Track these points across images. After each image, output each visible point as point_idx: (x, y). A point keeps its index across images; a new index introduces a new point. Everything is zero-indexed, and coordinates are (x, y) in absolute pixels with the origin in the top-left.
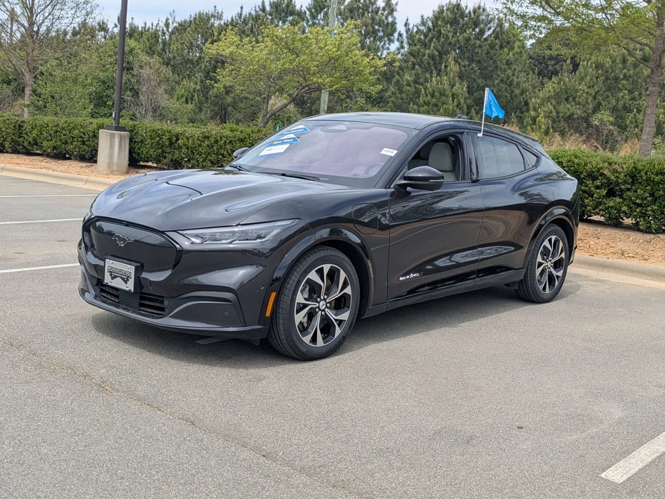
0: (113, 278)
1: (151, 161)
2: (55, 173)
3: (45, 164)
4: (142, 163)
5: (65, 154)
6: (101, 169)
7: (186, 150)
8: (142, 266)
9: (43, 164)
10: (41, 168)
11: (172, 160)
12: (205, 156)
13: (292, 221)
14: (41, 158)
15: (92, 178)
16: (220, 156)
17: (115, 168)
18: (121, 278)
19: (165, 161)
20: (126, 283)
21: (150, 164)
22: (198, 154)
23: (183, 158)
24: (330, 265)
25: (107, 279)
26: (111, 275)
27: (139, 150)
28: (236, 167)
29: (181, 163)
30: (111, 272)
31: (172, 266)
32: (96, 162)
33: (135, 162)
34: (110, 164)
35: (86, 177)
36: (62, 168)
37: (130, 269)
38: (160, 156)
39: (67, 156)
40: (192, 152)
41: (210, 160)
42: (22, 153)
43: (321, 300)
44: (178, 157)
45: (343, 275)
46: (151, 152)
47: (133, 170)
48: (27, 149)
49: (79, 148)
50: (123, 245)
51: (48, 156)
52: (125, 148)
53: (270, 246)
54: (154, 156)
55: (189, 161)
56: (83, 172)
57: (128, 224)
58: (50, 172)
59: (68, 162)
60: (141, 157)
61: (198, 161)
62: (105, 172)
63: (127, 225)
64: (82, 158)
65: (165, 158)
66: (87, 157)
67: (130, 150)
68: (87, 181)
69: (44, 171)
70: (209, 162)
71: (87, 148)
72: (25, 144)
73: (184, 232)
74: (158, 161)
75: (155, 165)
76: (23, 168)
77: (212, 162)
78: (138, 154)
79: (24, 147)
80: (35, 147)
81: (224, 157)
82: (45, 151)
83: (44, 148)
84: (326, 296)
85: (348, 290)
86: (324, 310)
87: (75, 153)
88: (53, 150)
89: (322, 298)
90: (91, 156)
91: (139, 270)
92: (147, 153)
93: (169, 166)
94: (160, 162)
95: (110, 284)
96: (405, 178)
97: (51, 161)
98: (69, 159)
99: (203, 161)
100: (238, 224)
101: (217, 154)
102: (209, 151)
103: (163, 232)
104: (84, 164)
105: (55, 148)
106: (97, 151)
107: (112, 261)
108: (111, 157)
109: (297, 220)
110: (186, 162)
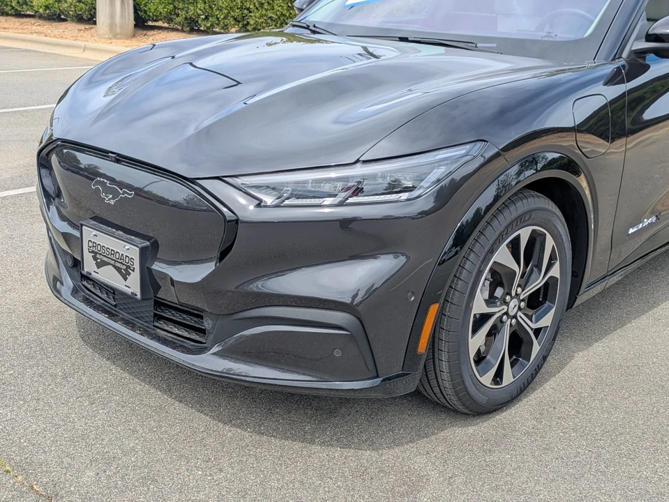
0: (99, 265)
1: (161, 20)
2: (48, 39)
3: (39, 28)
4: (150, 23)
5: (59, 15)
6: (101, 32)
7: (203, 5)
8: (155, 246)
9: (34, 28)
10: (32, 33)
11: (186, 18)
12: (226, 11)
13: (468, 147)
14: (32, 20)
15: (91, 44)
16: (246, 11)
17: (118, 30)
18: (114, 266)
19: (178, 19)
20: (125, 279)
21: (160, 24)
22: (218, 9)
23: (199, 15)
24: (530, 228)
25: (89, 266)
26: (95, 258)
27: (146, 6)
28: (307, 28)
29: (197, 22)
30: (96, 253)
31: (216, 254)
32: (95, 23)
33: (142, 22)
34: (112, 26)
35: (83, 44)
36: (56, 32)
37: (130, 251)
38: (171, 14)
39: (63, 17)
40: (210, 7)
41: (233, 17)
42: (11, 15)
43: (512, 298)
44: (193, 14)
45: (550, 243)
46: (160, 9)
47: (140, 32)
48: (17, 10)
49: (75, 6)
50: (112, 202)
51: (41, 17)
52: (128, 5)
53: (426, 204)
54: (164, 14)
55: (207, 18)
56: (81, 36)
57: (120, 159)
58: (42, 38)
59: (63, 25)
60: (149, 16)
61: (218, 19)
62: (107, 36)
63: (118, 161)
64: (80, 19)
65: (178, 15)
66: (85, 17)
67: (135, 7)
68: (85, 49)
69: (34, 37)
70: (232, 19)
71: (83, 6)
72: (13, 4)
73: (239, 181)
74: (170, 20)
75: (166, 25)
76: (10, 34)
77: (235, 19)
78: (145, 12)
79: (13, 8)
80: (24, 6)
81: (250, 12)
82: (37, 12)
83: (36, 8)
84: (519, 290)
85: (555, 272)
86: (515, 317)
87: (71, 13)
88: (45, 10)
89: (513, 294)
90: (89, 16)
91: (148, 254)
92: (156, 9)
93: (183, 25)
94: (172, 21)
95: (94, 275)
96: (650, 38)
97: (46, 23)
98: (64, 20)
99: (225, 18)
100: (357, 161)
101: (241, 8)
102: (232, 5)
103: (193, 181)
104: (82, 27)
105: (47, 7)
106: (95, 9)
107: (95, 232)
108: (112, 16)
109: (479, 144)
110: (204, 20)
